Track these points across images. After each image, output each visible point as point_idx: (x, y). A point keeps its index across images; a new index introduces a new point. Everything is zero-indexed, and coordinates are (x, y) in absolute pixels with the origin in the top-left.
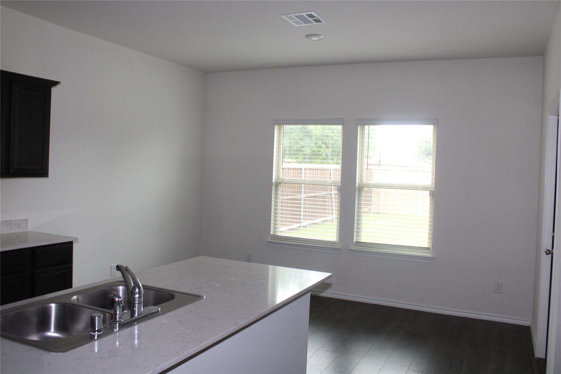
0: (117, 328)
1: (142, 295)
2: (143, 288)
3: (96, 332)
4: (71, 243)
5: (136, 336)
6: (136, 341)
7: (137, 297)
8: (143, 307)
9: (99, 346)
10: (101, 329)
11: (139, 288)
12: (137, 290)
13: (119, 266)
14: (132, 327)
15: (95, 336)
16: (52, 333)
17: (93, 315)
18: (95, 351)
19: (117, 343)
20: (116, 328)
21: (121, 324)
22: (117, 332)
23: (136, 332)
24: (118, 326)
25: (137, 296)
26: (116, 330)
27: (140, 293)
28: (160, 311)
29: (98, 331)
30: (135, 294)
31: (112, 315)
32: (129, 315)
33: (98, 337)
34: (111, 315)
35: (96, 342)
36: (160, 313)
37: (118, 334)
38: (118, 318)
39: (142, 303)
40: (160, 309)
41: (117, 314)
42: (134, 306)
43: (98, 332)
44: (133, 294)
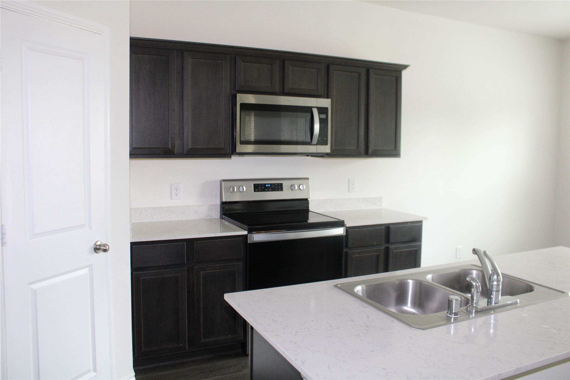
0: (474, 314)
1: (501, 283)
2: (502, 276)
3: (453, 315)
4: (421, 222)
5: (492, 325)
6: (492, 331)
7: (495, 285)
8: (501, 296)
9: (455, 329)
10: (458, 312)
11: (498, 275)
12: (495, 277)
13: (475, 249)
14: (488, 316)
15: (452, 319)
16: (408, 308)
17: (451, 297)
18: (451, 334)
19: (473, 330)
20: (472, 314)
21: (478, 310)
22: (473, 318)
23: (492, 321)
24: (474, 312)
25: (495, 283)
26: (472, 316)
27: (498, 281)
28: (519, 302)
29: (456, 314)
30: (493, 281)
31: (468, 299)
32: (485, 302)
33: (454, 320)
34: (466, 299)
35: (452, 326)
36: (519, 305)
37: (473, 320)
38: (474, 304)
39: (501, 291)
40: (518, 300)
41: (474, 299)
42: (491, 294)
43: (454, 315)
44: (491, 280)
